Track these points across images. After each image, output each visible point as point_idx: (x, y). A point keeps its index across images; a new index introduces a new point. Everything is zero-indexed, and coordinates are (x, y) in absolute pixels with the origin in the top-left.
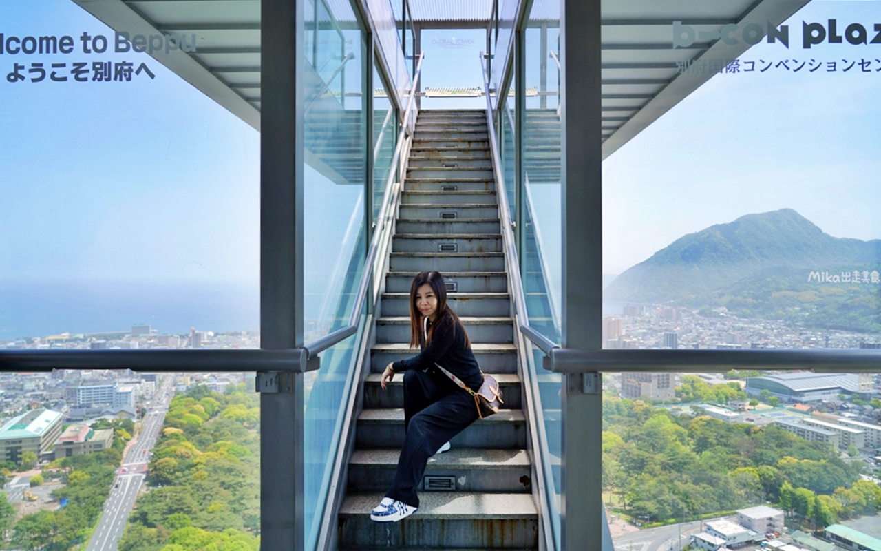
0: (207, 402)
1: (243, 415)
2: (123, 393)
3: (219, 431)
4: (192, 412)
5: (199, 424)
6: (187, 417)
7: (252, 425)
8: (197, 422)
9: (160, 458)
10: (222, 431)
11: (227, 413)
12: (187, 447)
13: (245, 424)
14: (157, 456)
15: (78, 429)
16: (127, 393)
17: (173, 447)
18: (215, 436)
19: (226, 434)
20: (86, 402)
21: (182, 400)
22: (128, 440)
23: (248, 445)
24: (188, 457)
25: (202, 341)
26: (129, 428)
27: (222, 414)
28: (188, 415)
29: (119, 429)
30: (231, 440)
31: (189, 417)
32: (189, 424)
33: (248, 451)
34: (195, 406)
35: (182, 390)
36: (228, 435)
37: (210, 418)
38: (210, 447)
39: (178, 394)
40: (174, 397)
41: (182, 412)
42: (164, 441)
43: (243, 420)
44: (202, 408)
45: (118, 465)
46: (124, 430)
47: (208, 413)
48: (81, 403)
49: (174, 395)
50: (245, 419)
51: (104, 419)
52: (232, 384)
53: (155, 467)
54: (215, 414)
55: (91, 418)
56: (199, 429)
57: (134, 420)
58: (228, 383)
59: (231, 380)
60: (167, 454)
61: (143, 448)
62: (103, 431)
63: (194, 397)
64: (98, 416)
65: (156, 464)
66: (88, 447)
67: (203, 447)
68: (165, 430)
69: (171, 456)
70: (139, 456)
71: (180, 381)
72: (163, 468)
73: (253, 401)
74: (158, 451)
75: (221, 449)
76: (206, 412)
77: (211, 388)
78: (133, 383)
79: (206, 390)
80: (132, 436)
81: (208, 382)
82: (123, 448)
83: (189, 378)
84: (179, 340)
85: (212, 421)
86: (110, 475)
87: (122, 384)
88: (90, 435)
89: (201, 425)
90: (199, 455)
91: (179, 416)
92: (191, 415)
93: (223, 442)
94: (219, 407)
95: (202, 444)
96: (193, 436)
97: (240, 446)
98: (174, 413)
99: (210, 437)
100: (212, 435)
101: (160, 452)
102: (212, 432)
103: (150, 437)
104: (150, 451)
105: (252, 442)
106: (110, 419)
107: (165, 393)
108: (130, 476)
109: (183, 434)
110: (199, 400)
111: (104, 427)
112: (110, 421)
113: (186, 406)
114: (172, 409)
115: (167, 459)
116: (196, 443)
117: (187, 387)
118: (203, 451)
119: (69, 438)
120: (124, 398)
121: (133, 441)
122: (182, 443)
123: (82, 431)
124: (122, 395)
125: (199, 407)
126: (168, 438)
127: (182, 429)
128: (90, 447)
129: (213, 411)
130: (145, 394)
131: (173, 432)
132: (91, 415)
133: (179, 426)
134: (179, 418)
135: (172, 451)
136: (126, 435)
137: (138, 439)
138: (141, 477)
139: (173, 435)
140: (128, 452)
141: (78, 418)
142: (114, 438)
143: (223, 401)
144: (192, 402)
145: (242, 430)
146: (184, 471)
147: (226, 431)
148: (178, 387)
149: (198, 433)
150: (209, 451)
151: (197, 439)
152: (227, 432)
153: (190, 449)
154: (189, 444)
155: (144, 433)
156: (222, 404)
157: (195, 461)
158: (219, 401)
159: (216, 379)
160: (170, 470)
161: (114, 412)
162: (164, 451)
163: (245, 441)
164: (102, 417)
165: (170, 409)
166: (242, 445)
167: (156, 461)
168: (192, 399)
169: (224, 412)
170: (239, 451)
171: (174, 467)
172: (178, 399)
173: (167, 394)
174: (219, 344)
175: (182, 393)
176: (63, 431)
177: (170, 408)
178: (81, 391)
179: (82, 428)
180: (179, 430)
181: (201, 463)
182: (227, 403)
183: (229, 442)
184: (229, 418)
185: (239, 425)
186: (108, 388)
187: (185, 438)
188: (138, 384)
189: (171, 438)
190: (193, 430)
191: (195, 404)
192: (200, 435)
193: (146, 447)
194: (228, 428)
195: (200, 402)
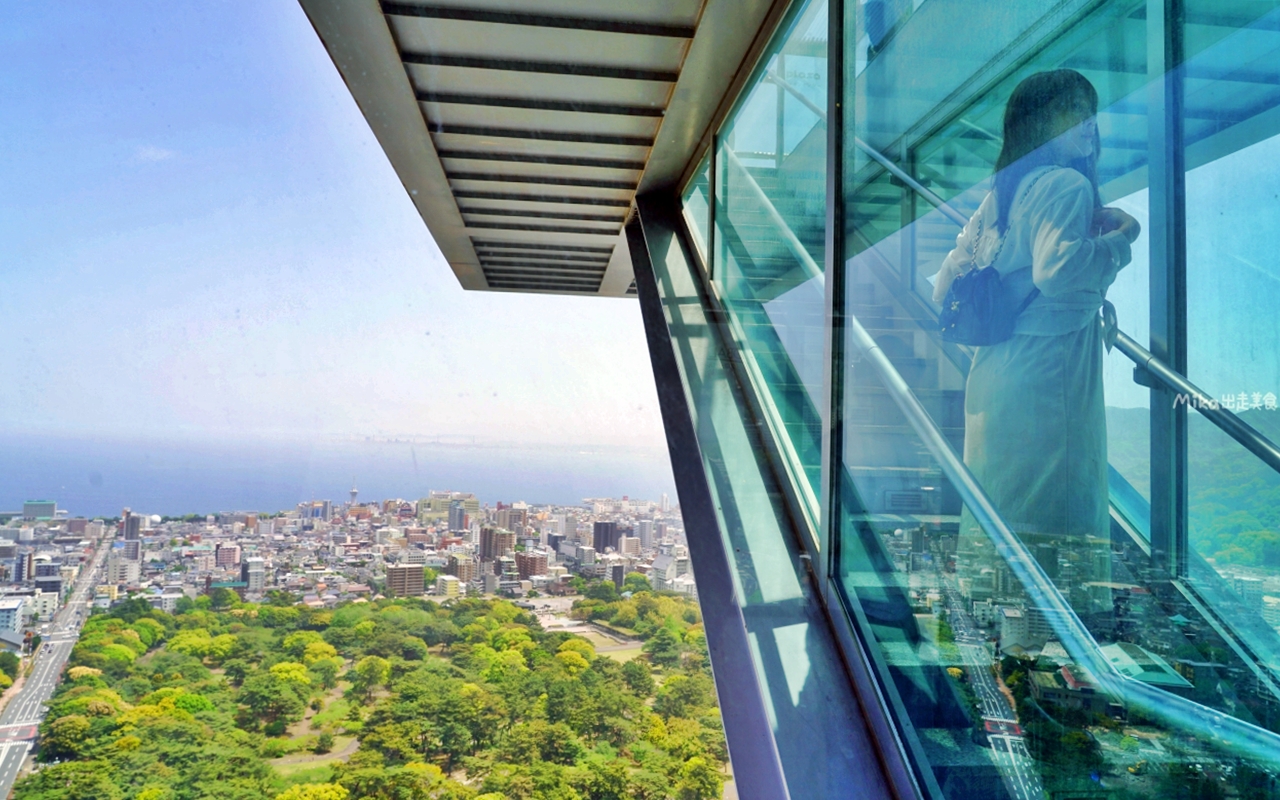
0: (145, 626)
1: (203, 646)
2: (3, 611)
3: (163, 672)
4: (117, 642)
5: (130, 660)
6: (109, 649)
7: (217, 662)
8: (126, 657)
9: (59, 716)
10: (167, 672)
11: (178, 643)
12: (107, 697)
13: (206, 660)
14: (55, 712)
16: (8, 611)
17: (83, 699)
18: (156, 680)
19: (173, 676)
21: (103, 622)
22: (5, 686)
23: (210, 695)
24: (108, 714)
25: (141, 529)
26: (9, 667)
27: (169, 644)
28: (112, 646)
30: (182, 685)
31: (114, 649)
32: (113, 660)
33: (209, 704)
34: (123, 632)
35: (104, 606)
36: (177, 677)
37: (148, 651)
38: (146, 698)
39: (97, 613)
40: (89, 617)
41: (102, 641)
42: (69, 688)
43: (201, 656)
44: (136, 635)
47: (146, 643)
49: (89, 614)
50: (207, 652)
52: (187, 597)
53: (51, 730)
54: (156, 644)
56: (129, 669)
57: (19, 655)
58: (181, 596)
59: (185, 591)
60: (73, 709)
61: (31, 700)
63: (123, 618)
65: (53, 725)
67: (134, 697)
68: (72, 670)
69: (79, 713)
70: (23, 714)
71: (102, 593)
72: (65, 732)
73: (221, 625)
74: (56, 704)
75: (164, 700)
76: (142, 641)
77: (152, 603)
78: (21, 594)
79: (144, 606)
80: (14, 681)
81: (147, 593)
83: (116, 587)
84: (103, 526)
85: (151, 655)
87: (2, 596)
89: (132, 662)
90: (128, 712)
91: (97, 648)
92: (117, 646)
93: (168, 689)
94: (164, 633)
95: (136, 694)
96: (118, 680)
97: (196, 696)
98: (87, 643)
99: (147, 682)
100: (150, 677)
101: (61, 706)
102: (150, 673)
103: (44, 682)
104: (44, 704)
105: (216, 690)
107: (75, 610)
109: (101, 678)
110: (131, 622)
113: (109, 631)
114: (85, 636)
115: (72, 717)
116: (123, 692)
117: (113, 601)
118: (134, 703)
120: (4, 618)
121: (16, 690)
122: (100, 692)
124: (2, 614)
125: (130, 633)
126: (76, 683)
127: (99, 669)
129: (154, 640)
130: (40, 613)
131: (85, 674)
133: (96, 663)
134: (96, 651)
135: (82, 705)
136: (3, 678)
137: (23, 685)
138: (25, 746)
139: (85, 678)
143: (172, 625)
144: (120, 625)
145: (200, 671)
146: (100, 736)
147: (174, 671)
148: (97, 601)
149: (128, 675)
150: (144, 703)
151: (126, 684)
152: (176, 674)
153: (113, 701)
154: (111, 693)
155: (35, 675)
156: (170, 629)
157: (119, 720)
158: (165, 624)
159: (162, 588)
160: (76, 734)
162: (67, 705)
163: (204, 688)
165: (83, 636)
166: (199, 694)
167: (53, 721)
168: (120, 621)
169: (172, 641)
170: (194, 703)
171: (83, 731)
172: (96, 620)
173: (78, 613)
174: (168, 534)
175: (104, 610)
177: (81, 635)
180: (96, 670)
181: (131, 723)
182: (178, 626)
183: (179, 690)
184: (180, 650)
185: (195, 662)
187: (104, 684)
188: (29, 597)
189: (81, 683)
190: (118, 670)
191: (125, 629)
192: (130, 677)
193: (37, 699)
194: (177, 667)
195: (132, 625)
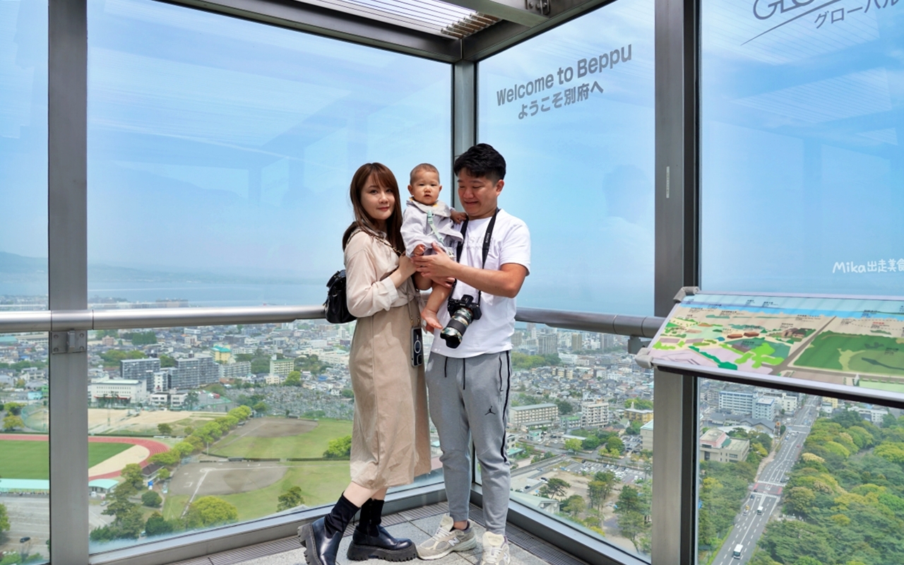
0: (857, 432)
2: (763, 404)
3: (870, 471)
4: (836, 440)
5: (845, 456)
6: (830, 444)
8: (843, 453)
9: (795, 486)
10: (873, 472)
11: (883, 450)
12: (826, 480)
14: (793, 482)
15: (716, 435)
16: (766, 405)
17: (811, 478)
18: (865, 476)
19: (878, 476)
20: (726, 407)
21: (826, 423)
22: (763, 456)
24: (828, 493)
26: (766, 442)
27: (876, 450)
28: (832, 443)
29: (756, 443)
30: (885, 485)
31: (833, 445)
32: (833, 453)
34: (841, 434)
35: (827, 412)
36: (881, 478)
37: (859, 451)
38: (856, 488)
39: (823, 415)
40: (818, 418)
41: (825, 438)
42: (802, 467)
44: (850, 438)
45: (751, 481)
46: (760, 445)
47: (858, 445)
48: (722, 407)
49: (818, 415)
51: (742, 429)
52: (891, 415)
53: (790, 494)
54: (866, 447)
55: (731, 425)
56: (845, 463)
57: (772, 436)
58: (886, 413)
60: (804, 483)
61: (779, 468)
62: (739, 441)
63: (841, 424)
64: (737, 424)
65: (791, 490)
66: (724, 454)
67: (848, 485)
68: (804, 455)
69: (808, 487)
70: (774, 476)
71: (827, 402)
72: (798, 497)
74: (794, 477)
75: (871, 494)
76: (855, 443)
77: (863, 415)
78: (774, 395)
79: (856, 417)
80: (769, 453)
81: (859, 407)
82: (758, 464)
85: (861, 455)
86: (742, 489)
87: (762, 395)
88: (726, 443)
89: (847, 457)
90: (843, 495)
91: (821, 442)
92: (835, 443)
93: (874, 486)
94: (873, 440)
95: (848, 482)
96: (836, 469)
98: (815, 437)
99: (858, 475)
100: (860, 473)
101: (796, 479)
102: (860, 470)
103: (788, 458)
104: (786, 474)
106: (748, 429)
107: (808, 411)
108: (764, 496)
109: (824, 464)
110: (847, 427)
111: (740, 437)
112: (748, 432)
113: (830, 432)
114: (814, 432)
115: (803, 488)
116: (839, 478)
117: (834, 409)
118: (848, 490)
119: (707, 441)
120: (764, 410)
121: (770, 459)
122: (823, 475)
123: (720, 437)
124: (762, 407)
125: (845, 435)
126: (807, 464)
127: (823, 458)
128: (727, 455)
129: (864, 444)
130: (786, 410)
131: (812, 459)
132: (731, 422)
133: (820, 453)
134: (821, 445)
135: (810, 482)
136: (762, 450)
137: (775, 457)
138: (775, 499)
139: (812, 463)
140: (763, 469)
141: (719, 422)
142: (750, 451)
143: (878, 435)
144: (839, 428)
146: (822, 507)
147: (879, 472)
148: (823, 407)
149: (843, 467)
150: (855, 492)
151: (841, 474)
152: (880, 475)
153: (832, 484)
154: (831, 478)
155: (782, 452)
156: (877, 438)
157: (837, 500)
158: (873, 433)
160: (806, 502)
161: (753, 423)
162: (800, 479)
164: (740, 427)
167: (791, 488)
168: (838, 425)
169: (879, 448)
170: (895, 503)
171: (810, 500)
172: (821, 422)
173: (810, 413)
175: (829, 414)
176: (704, 433)
177: (812, 430)
178: (723, 395)
179: (721, 434)
180: (820, 458)
181: (844, 505)
182: (883, 437)
183: (882, 488)
184: (885, 456)
186: (748, 396)
187: (826, 470)
188: (778, 398)
189: (810, 466)
190: (836, 462)
191: (842, 432)
192: (845, 469)
193: (783, 469)
194: (882, 470)
195: (847, 430)
